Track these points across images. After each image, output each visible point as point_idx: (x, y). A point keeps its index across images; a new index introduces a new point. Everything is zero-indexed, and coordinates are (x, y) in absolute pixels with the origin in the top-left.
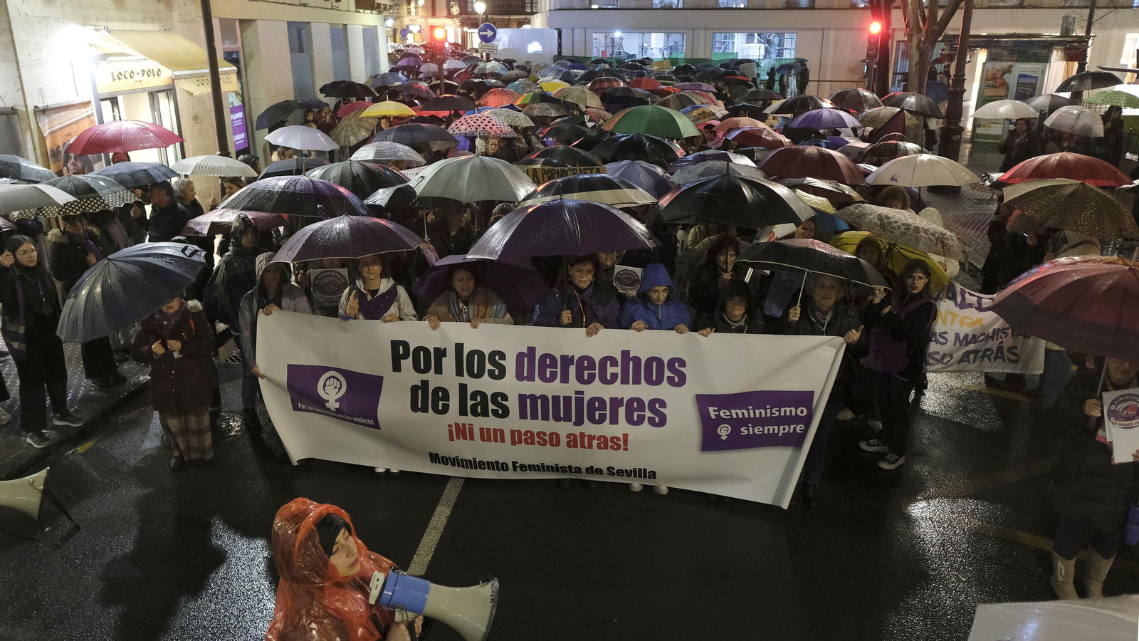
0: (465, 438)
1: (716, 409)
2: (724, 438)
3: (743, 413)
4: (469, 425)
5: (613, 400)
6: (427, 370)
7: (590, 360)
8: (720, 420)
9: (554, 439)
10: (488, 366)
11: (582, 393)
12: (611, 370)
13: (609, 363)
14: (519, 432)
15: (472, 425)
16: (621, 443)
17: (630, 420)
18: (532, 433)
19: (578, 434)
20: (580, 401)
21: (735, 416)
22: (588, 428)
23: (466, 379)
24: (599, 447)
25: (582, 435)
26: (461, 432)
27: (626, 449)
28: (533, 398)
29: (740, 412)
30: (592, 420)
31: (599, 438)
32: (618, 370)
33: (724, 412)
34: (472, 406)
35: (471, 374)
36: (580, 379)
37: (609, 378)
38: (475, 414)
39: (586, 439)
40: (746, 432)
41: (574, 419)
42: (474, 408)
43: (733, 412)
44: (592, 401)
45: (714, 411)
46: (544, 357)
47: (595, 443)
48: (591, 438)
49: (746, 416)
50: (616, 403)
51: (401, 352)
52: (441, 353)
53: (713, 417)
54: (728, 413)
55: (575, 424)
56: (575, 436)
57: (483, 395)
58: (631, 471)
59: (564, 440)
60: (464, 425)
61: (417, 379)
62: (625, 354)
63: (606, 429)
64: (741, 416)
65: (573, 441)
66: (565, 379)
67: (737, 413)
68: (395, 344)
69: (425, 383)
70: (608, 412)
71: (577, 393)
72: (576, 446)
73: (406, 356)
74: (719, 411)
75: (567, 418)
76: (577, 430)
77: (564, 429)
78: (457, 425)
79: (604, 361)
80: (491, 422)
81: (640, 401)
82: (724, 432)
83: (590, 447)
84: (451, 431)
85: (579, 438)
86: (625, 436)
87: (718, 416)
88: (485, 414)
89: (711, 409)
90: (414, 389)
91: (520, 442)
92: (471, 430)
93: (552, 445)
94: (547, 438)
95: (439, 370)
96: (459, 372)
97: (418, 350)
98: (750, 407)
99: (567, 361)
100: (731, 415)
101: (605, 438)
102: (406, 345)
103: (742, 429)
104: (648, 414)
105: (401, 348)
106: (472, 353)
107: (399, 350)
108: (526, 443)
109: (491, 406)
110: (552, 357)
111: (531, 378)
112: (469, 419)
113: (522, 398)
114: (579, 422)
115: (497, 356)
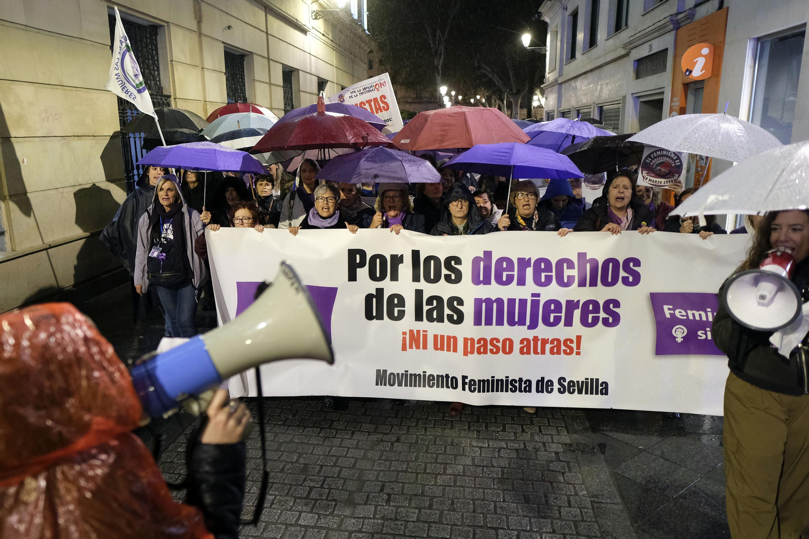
0: (418, 347)
1: (671, 307)
2: (679, 340)
3: (700, 315)
4: (424, 331)
5: (569, 303)
6: (383, 277)
7: (547, 262)
8: (674, 321)
9: (507, 347)
10: (444, 271)
11: (538, 295)
12: (567, 272)
13: (565, 265)
14: (472, 340)
15: (426, 331)
16: (574, 346)
17: (584, 322)
18: (485, 340)
19: (531, 338)
20: (535, 304)
21: (691, 317)
22: (542, 331)
23: (423, 285)
24: (552, 352)
25: (536, 339)
26: (415, 340)
27: (578, 353)
28: (489, 301)
29: (697, 314)
30: (547, 322)
31: (552, 342)
32: (574, 272)
33: (680, 312)
34: (428, 311)
35: (428, 279)
36: (537, 281)
37: (566, 280)
38: (430, 319)
39: (539, 343)
40: (704, 337)
41: (528, 323)
42: (430, 312)
43: (690, 313)
44: (548, 303)
45: (669, 309)
46: (501, 260)
47: (548, 346)
48: (545, 342)
49: (704, 319)
50: (572, 305)
51: (358, 261)
52: (397, 260)
53: (668, 316)
54: (684, 313)
55: (530, 328)
56: (528, 340)
57: (439, 299)
58: (583, 382)
59: (517, 346)
60: (418, 332)
61: (371, 287)
62: (582, 256)
63: (560, 332)
64: (698, 318)
65: (527, 347)
66: (522, 282)
67: (693, 314)
68: (352, 253)
69: (380, 291)
70: (563, 315)
71: (533, 295)
72: (528, 353)
73: (362, 265)
74: (674, 309)
75: (522, 322)
76: (530, 334)
77: (518, 333)
78: (411, 331)
79: (560, 263)
80: (445, 328)
81: (595, 303)
82: (679, 333)
83: (543, 352)
84: (404, 339)
85: (532, 342)
86: (579, 338)
87: (673, 315)
88: (440, 319)
89: (666, 307)
90: (369, 298)
91: (472, 352)
92: (425, 337)
93: (505, 352)
94: (500, 345)
95: (394, 277)
96: (416, 278)
97: (374, 258)
98: (709, 310)
99: (524, 263)
100: (687, 316)
101: (558, 341)
102: (362, 253)
103: (699, 333)
104: (602, 315)
105: (358, 256)
106: (428, 259)
107: (356, 258)
108: (479, 353)
109: (447, 311)
110: (509, 261)
111: (487, 281)
112: (425, 325)
113: (478, 302)
114: (533, 326)
115: (453, 262)
